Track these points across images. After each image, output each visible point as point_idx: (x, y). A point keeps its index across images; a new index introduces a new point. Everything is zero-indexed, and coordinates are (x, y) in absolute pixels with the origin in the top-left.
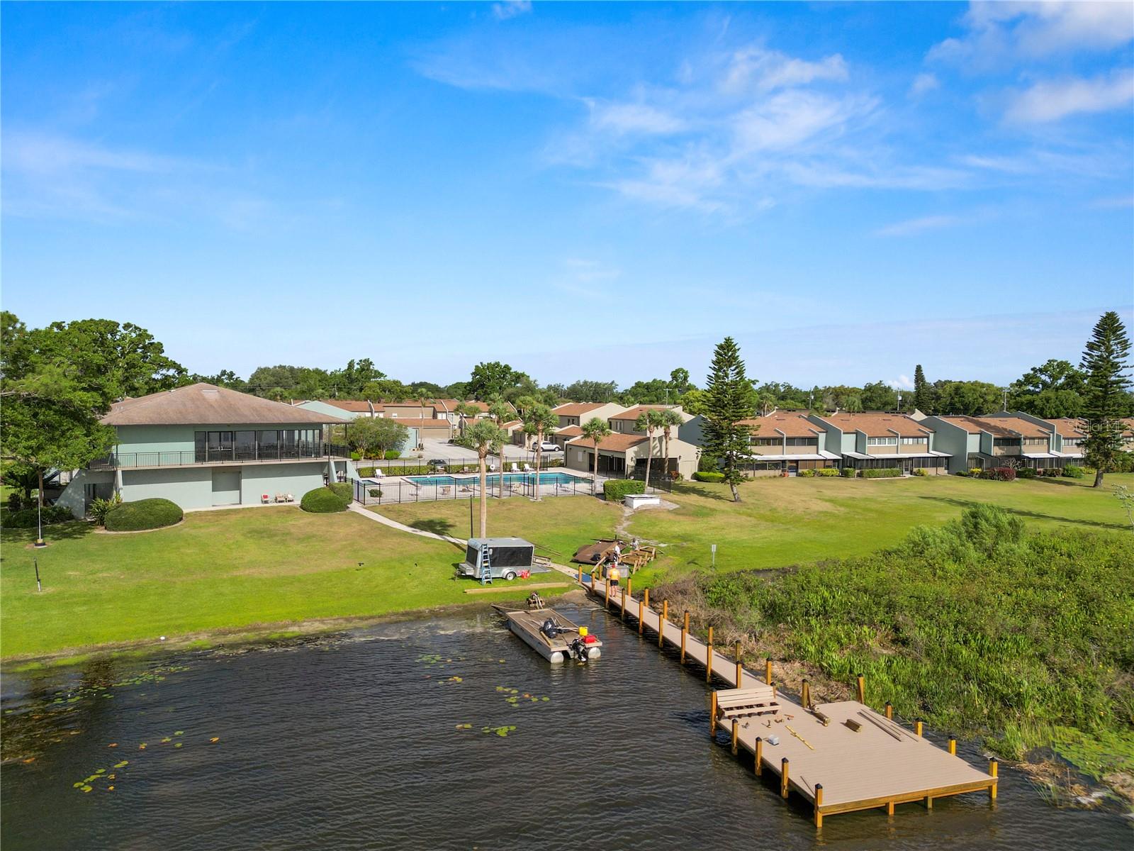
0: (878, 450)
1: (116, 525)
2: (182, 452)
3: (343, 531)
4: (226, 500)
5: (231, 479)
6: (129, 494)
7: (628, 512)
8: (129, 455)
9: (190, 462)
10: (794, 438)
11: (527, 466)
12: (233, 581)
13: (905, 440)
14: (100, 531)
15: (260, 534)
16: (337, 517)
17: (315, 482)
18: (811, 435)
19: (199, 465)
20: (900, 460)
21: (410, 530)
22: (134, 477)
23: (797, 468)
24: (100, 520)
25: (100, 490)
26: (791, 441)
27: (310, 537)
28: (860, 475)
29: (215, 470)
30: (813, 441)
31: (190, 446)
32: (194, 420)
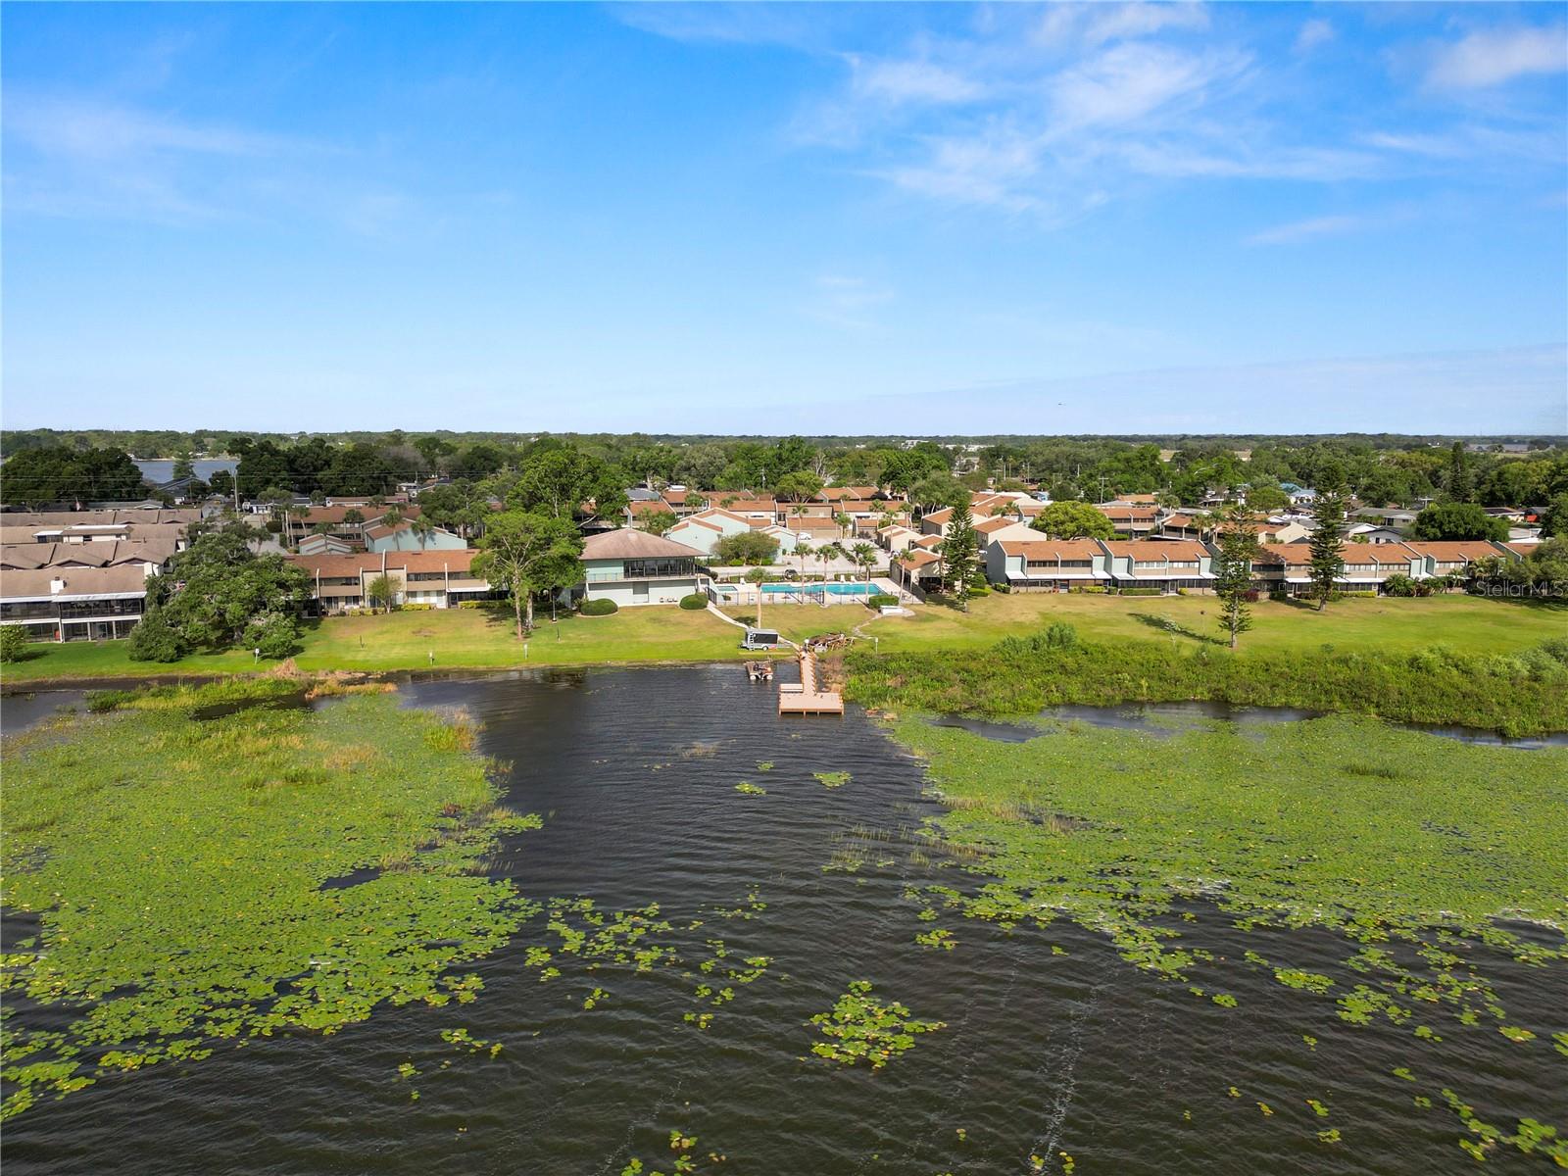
0: (1146, 572)
1: (586, 613)
2: (617, 573)
3: (697, 621)
4: (640, 600)
5: (642, 588)
6: (592, 596)
7: (878, 616)
8: (593, 574)
9: (621, 578)
10: (1068, 561)
11: (853, 578)
12: (638, 642)
13: (1175, 564)
14: (579, 615)
15: (654, 620)
16: (698, 613)
17: (689, 591)
18: (1087, 558)
19: (626, 580)
20: (1165, 581)
21: (733, 622)
22: (595, 586)
23: (1068, 586)
24: (579, 610)
25: (578, 594)
26: (1066, 563)
27: (679, 623)
28: (1120, 593)
29: (635, 584)
30: (1088, 563)
31: (621, 570)
32: (623, 555)
